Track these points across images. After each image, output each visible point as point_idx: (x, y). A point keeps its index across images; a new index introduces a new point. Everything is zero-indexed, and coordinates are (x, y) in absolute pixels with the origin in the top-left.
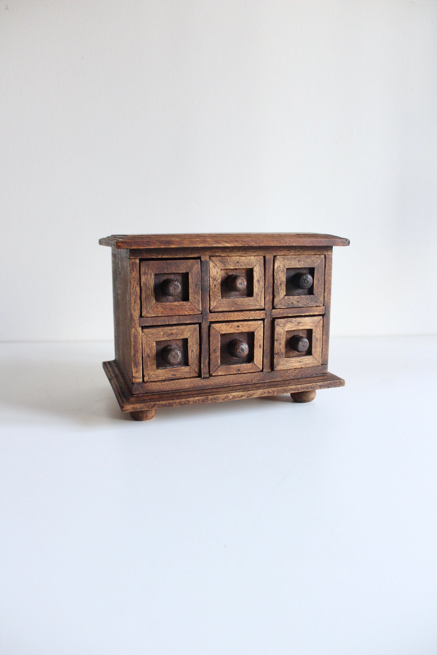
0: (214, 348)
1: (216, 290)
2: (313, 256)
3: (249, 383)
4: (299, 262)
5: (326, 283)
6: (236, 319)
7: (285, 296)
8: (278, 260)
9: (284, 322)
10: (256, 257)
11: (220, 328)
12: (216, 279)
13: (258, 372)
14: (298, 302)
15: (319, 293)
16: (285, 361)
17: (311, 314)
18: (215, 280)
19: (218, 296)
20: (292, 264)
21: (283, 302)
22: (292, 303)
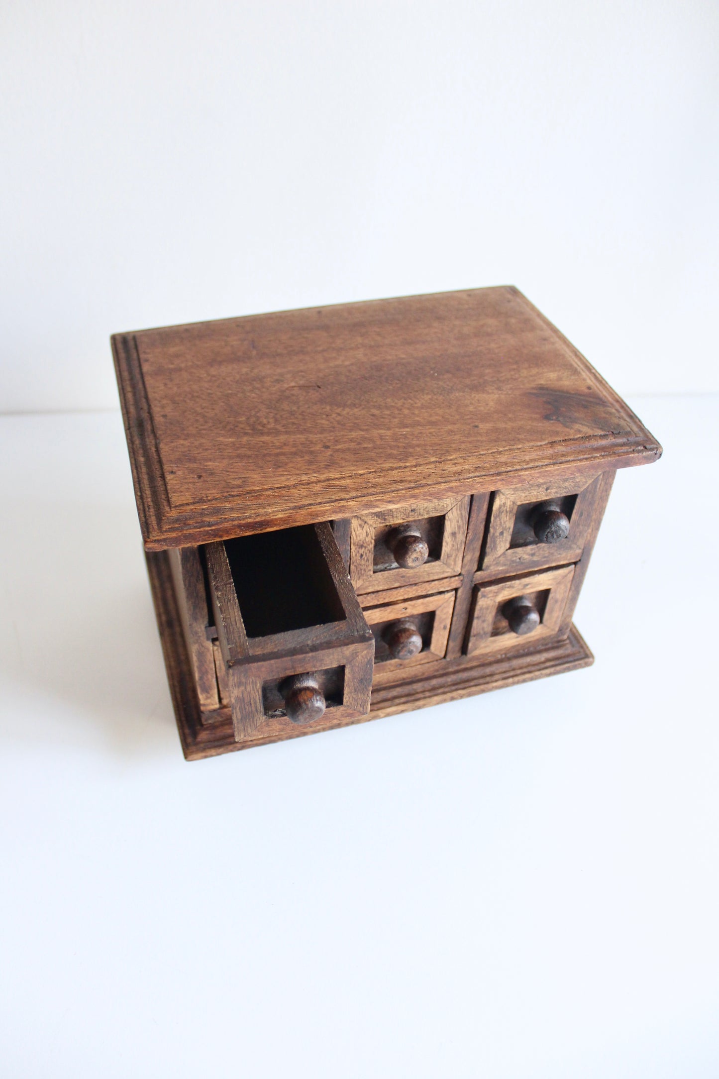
1: (363, 562)
3: (417, 679)
4: (547, 489)
6: (402, 599)
7: (507, 550)
8: (503, 494)
9: (498, 589)
12: (365, 544)
13: (437, 661)
14: (533, 555)
15: (579, 534)
16: (490, 641)
17: (554, 564)
18: (361, 546)
19: (367, 571)
20: (532, 496)
21: (501, 561)
22: (520, 559)
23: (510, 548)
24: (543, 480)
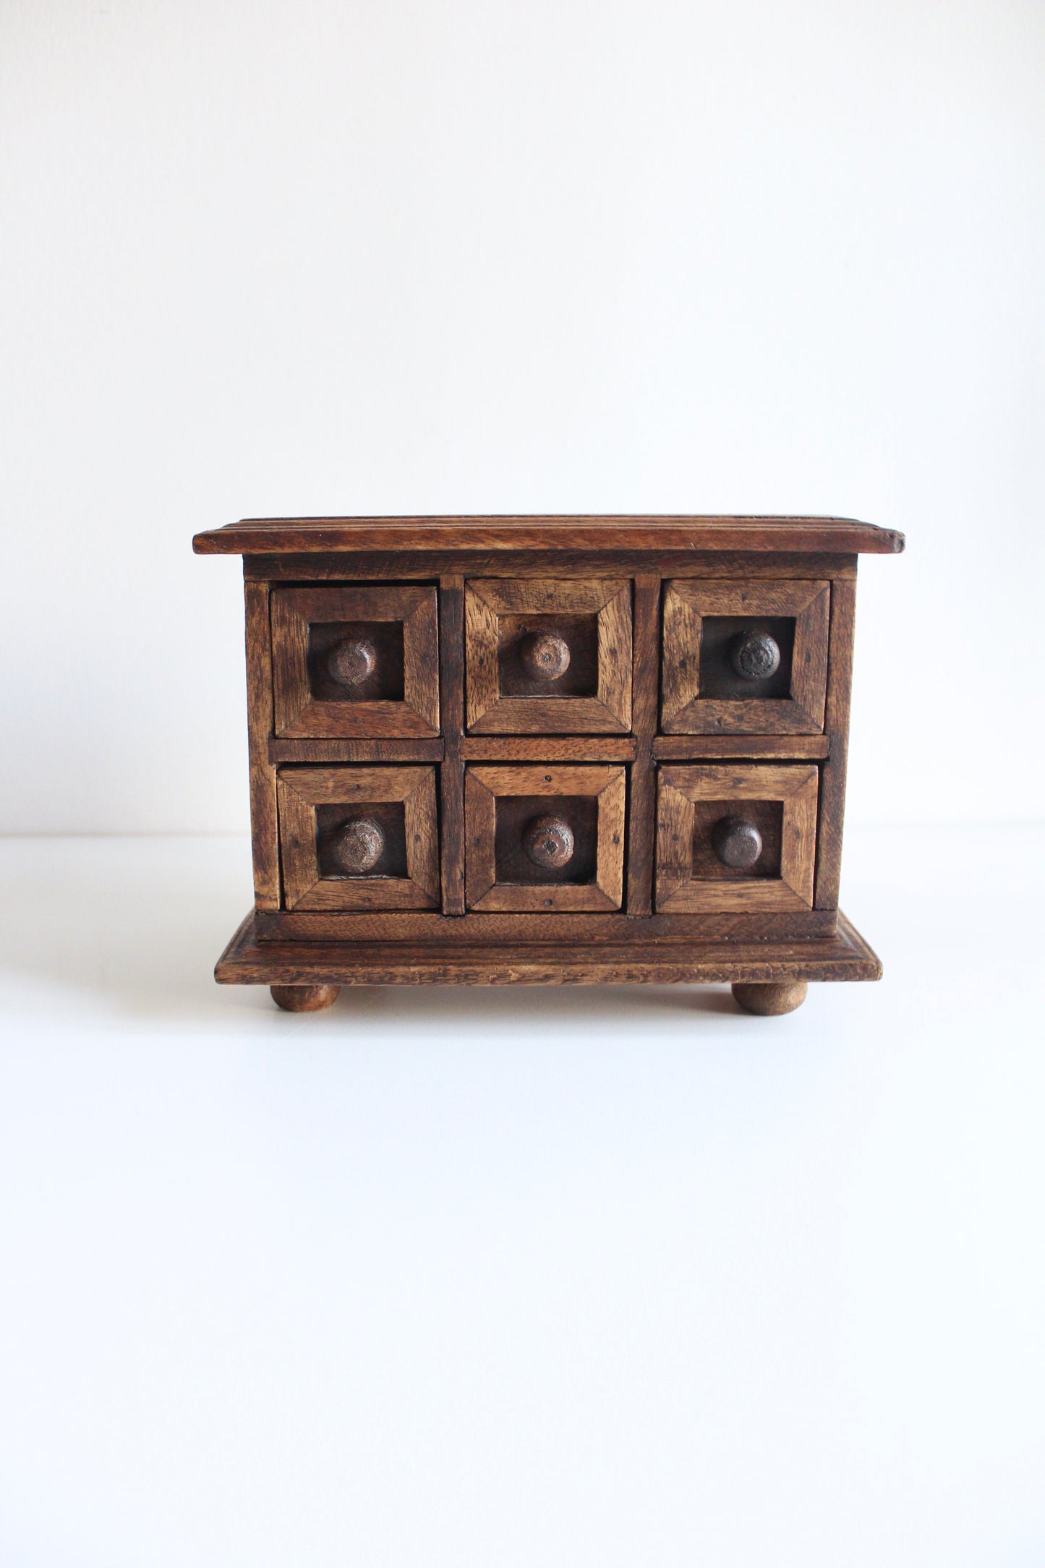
0: (477, 836)
1: (484, 674)
2: (792, 582)
3: (582, 943)
4: (744, 599)
5: (833, 667)
6: (544, 759)
7: (696, 698)
8: (677, 592)
9: (690, 774)
10: (607, 583)
11: (493, 778)
12: (485, 642)
13: (612, 913)
14: (740, 718)
15: (810, 696)
16: (691, 890)
17: (783, 756)
18: (480, 644)
19: (490, 690)
20: (721, 604)
21: (688, 717)
22: (719, 722)
23: (700, 696)
24: (716, 545)
